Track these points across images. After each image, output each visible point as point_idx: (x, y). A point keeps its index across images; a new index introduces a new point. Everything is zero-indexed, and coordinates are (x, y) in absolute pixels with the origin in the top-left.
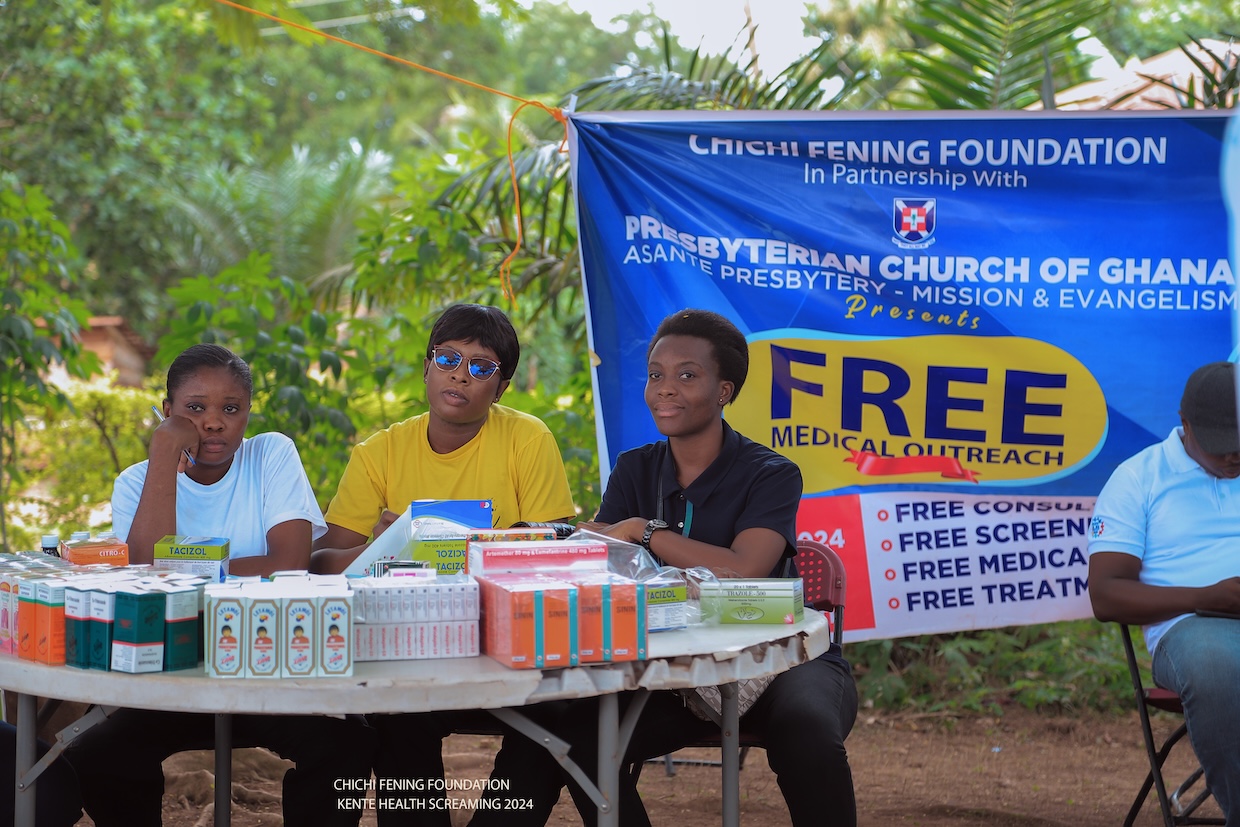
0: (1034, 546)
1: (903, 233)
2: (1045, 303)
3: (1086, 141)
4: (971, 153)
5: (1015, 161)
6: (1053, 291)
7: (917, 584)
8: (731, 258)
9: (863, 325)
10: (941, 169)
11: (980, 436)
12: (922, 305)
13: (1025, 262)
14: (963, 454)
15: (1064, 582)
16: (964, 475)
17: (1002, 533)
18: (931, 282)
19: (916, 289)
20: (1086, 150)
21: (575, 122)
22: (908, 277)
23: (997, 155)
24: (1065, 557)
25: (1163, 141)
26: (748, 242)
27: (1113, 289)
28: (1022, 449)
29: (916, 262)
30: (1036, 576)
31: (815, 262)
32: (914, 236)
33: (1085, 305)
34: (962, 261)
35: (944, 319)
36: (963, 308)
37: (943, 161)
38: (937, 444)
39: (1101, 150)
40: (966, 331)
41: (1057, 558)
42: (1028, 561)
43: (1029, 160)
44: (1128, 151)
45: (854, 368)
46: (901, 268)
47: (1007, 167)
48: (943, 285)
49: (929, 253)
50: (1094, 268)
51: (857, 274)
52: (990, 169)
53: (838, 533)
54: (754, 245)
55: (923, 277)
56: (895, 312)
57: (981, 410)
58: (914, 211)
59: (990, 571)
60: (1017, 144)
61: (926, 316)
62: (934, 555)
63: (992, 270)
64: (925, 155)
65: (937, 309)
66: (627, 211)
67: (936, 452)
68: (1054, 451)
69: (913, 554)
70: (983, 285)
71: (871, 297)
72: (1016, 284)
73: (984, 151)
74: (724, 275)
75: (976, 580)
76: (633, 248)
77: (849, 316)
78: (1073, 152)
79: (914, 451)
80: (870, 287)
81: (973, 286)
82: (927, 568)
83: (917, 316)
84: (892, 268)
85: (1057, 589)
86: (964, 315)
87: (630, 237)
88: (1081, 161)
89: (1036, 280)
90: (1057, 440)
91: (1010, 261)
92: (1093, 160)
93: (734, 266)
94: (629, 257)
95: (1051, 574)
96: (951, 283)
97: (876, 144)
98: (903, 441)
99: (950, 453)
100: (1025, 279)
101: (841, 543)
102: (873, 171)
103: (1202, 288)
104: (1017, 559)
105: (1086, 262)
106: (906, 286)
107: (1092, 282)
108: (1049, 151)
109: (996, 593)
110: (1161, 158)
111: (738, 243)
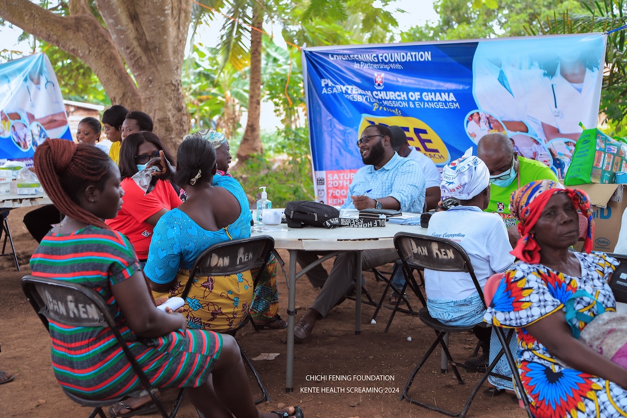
1: (377, 84)
3: (412, 53)
21: (304, 51)
25: (430, 52)
27: (428, 102)
43: (399, 61)
63: (398, 96)
66: (322, 77)
76: (324, 89)
77: (374, 110)
87: (323, 85)
88: (411, 60)
91: (401, 93)
103: (449, 102)
107: (421, 100)
110: (430, 59)
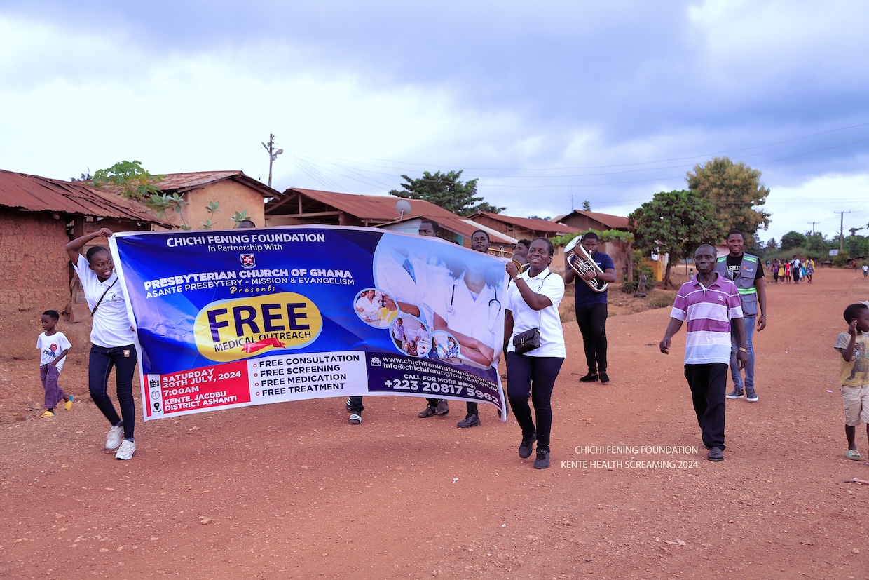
0: (306, 375)
2: (295, 282)
4: (262, 238)
5: (277, 241)
6: (297, 278)
7: (266, 387)
8: (188, 281)
9: (237, 295)
10: (253, 244)
11: (282, 328)
12: (255, 286)
13: (286, 270)
14: (278, 336)
15: (316, 386)
16: (280, 345)
17: (296, 371)
18: (257, 277)
19: (252, 280)
20: (299, 237)
22: (249, 276)
23: (271, 239)
24: (317, 378)
26: (192, 275)
28: (297, 332)
29: (251, 272)
30: (307, 384)
31: (217, 278)
32: (249, 264)
33: (307, 282)
34: (266, 271)
35: (263, 289)
36: (269, 285)
37: (254, 241)
38: (269, 333)
39: (304, 237)
40: (271, 292)
41: (314, 379)
42: (304, 379)
44: (312, 238)
45: (237, 311)
46: (246, 274)
47: (274, 243)
48: (261, 278)
49: (255, 269)
50: (308, 272)
51: (232, 278)
52: (270, 243)
53: (239, 372)
54: (195, 276)
55: (254, 276)
56: (247, 290)
57: (281, 318)
58: (247, 258)
59: (291, 383)
60: (276, 236)
61: (257, 290)
62: (272, 378)
64: (248, 239)
65: (260, 286)
67: (270, 337)
68: (307, 331)
69: (265, 377)
70: (274, 277)
71: (238, 286)
72: (284, 277)
73: (266, 238)
74: (186, 289)
75: (286, 385)
78: (295, 238)
79: (262, 338)
80: (237, 283)
81: (271, 278)
82: (270, 382)
83: (254, 290)
84: (243, 274)
85: (314, 388)
86: (270, 286)
89: (290, 276)
90: (307, 327)
92: (302, 240)
93: (189, 284)
94: (148, 296)
95: (312, 384)
96: (263, 277)
97: (230, 237)
98: (258, 334)
99: (274, 336)
100: (287, 275)
101: (240, 375)
102: (231, 247)
104: (301, 379)
105: (306, 270)
106: (249, 279)
108: (287, 238)
109: (293, 390)
111: (189, 276)
